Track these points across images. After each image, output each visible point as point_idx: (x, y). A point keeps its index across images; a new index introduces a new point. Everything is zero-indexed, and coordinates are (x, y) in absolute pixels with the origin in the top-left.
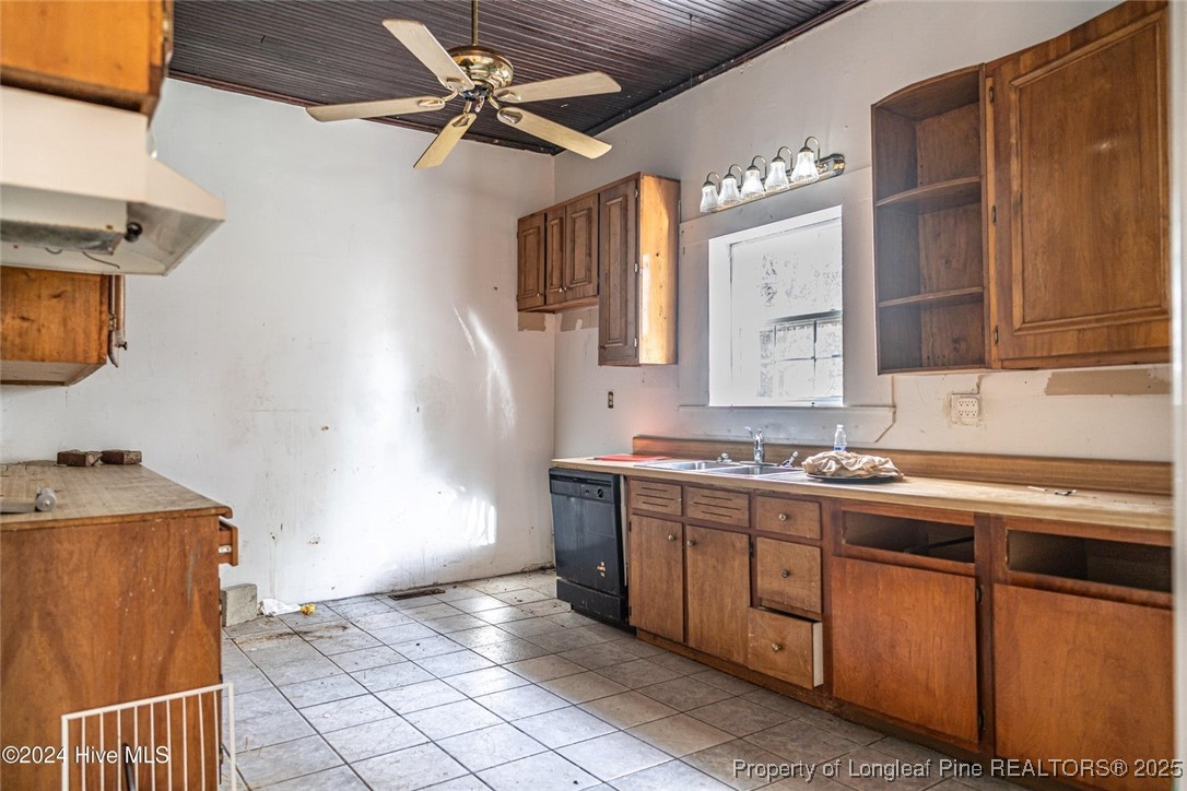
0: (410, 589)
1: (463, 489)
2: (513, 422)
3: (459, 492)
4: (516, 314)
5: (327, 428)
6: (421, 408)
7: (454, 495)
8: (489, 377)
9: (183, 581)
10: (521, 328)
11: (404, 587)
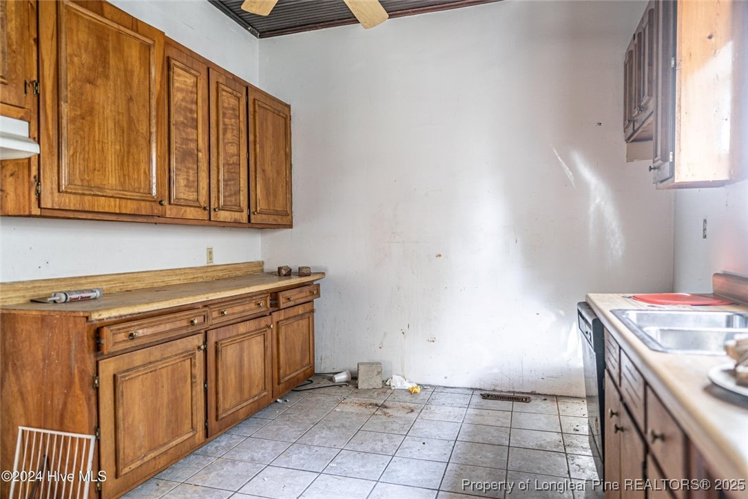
0: (509, 392)
1: (562, 312)
2: (620, 253)
3: (558, 315)
4: (625, 145)
5: (440, 255)
6: (518, 239)
7: (553, 318)
8: (592, 209)
9: (69, 359)
10: (630, 158)
11: (504, 389)
